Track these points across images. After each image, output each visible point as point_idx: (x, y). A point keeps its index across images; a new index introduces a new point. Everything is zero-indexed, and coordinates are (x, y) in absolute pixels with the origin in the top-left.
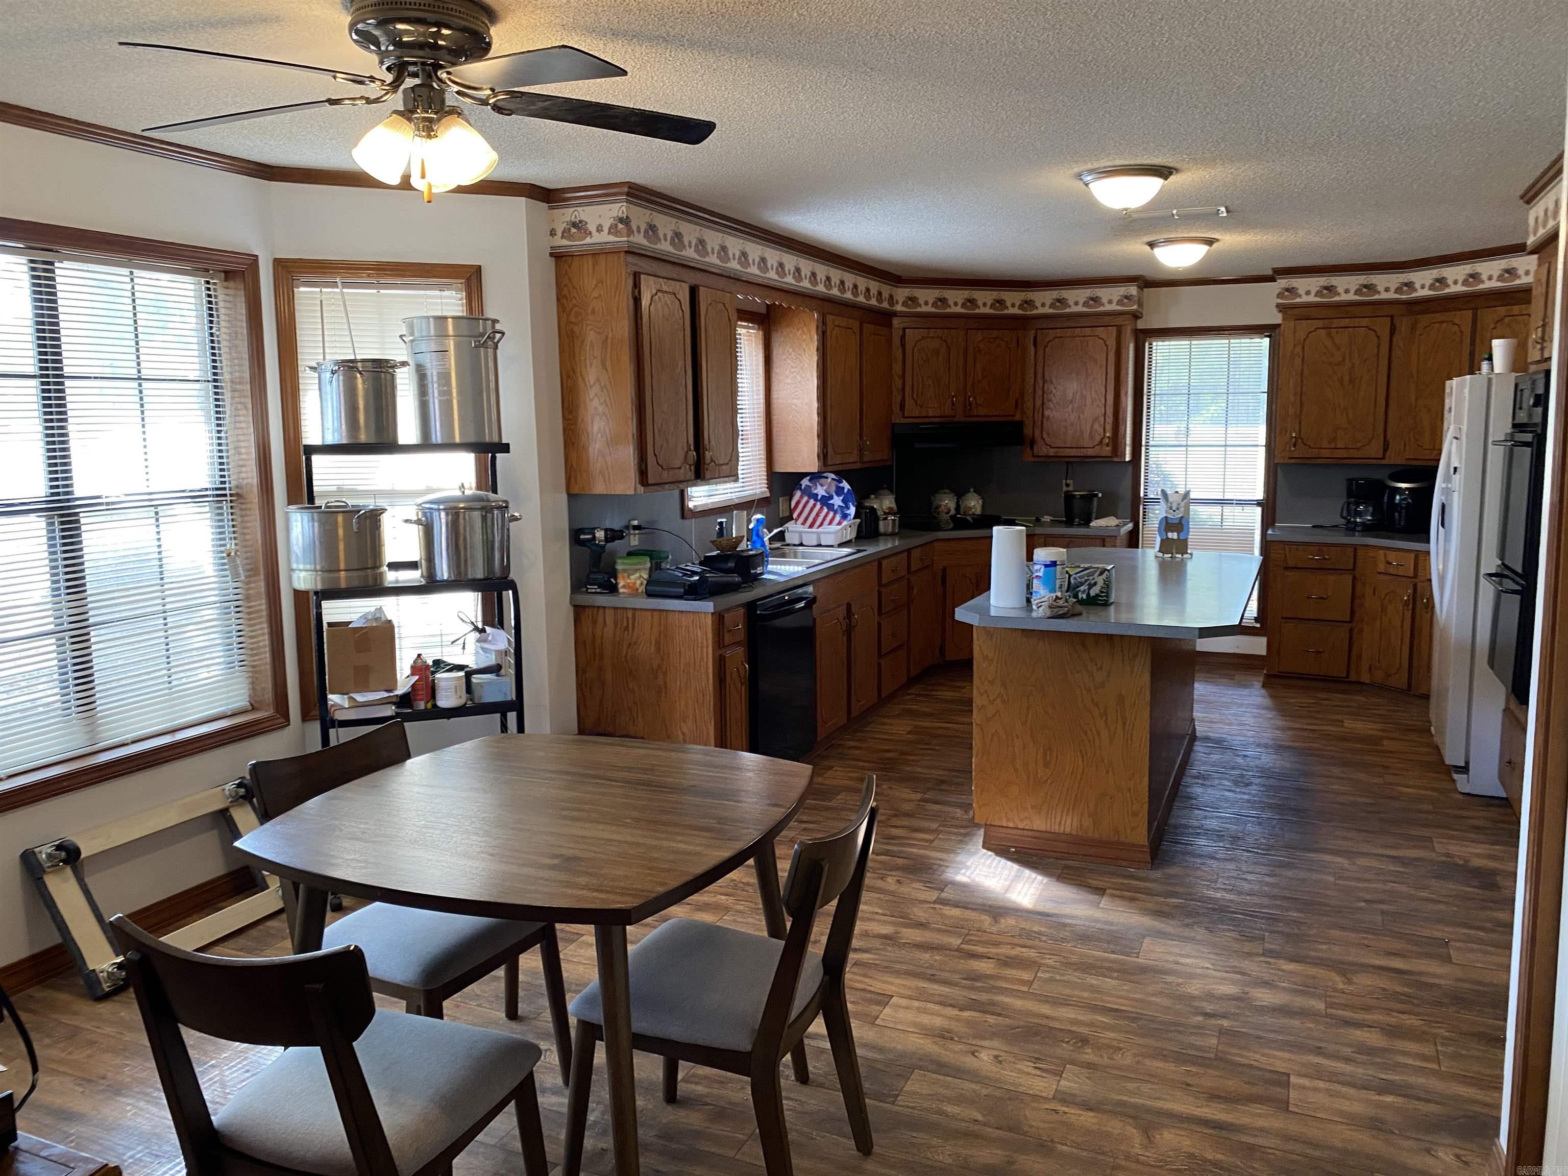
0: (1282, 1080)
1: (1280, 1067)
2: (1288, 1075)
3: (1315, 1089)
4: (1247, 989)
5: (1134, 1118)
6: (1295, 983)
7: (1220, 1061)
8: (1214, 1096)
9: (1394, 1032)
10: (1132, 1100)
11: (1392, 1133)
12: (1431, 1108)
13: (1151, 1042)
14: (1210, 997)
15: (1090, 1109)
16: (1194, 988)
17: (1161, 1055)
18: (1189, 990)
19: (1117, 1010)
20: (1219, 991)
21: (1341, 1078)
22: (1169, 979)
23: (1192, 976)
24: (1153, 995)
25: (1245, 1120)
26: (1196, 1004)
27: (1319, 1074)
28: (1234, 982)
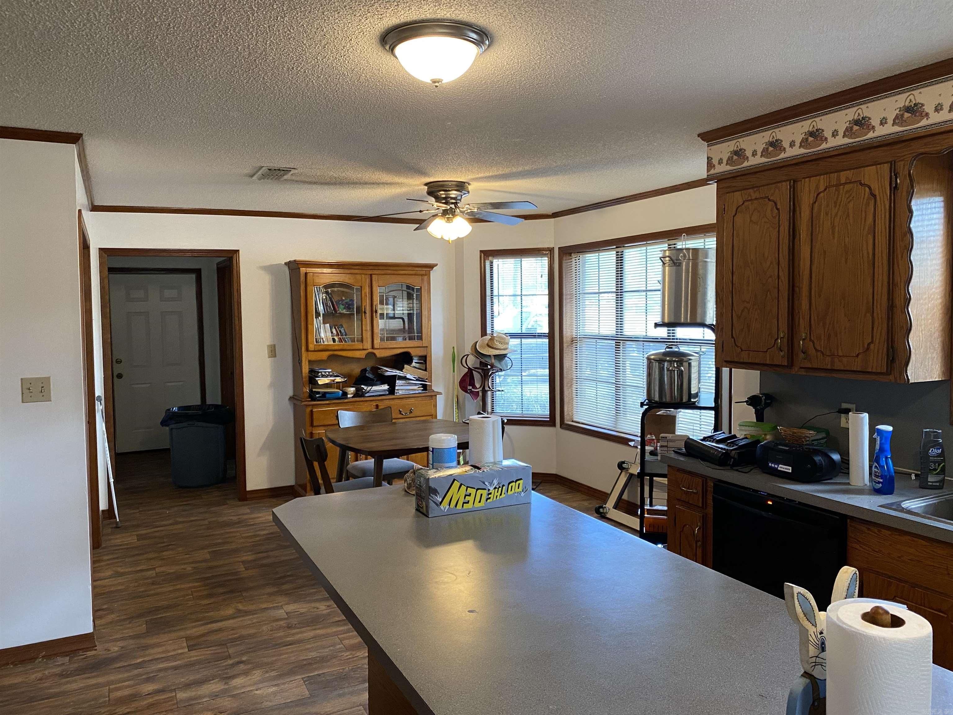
0: (191, 648)
1: (193, 653)
2: (189, 651)
3: (174, 650)
4: (226, 687)
5: (246, 612)
6: (199, 703)
7: (223, 644)
8: (220, 630)
9: (133, 697)
10: (251, 617)
11: (138, 648)
12: (118, 665)
13: (260, 639)
14: (246, 673)
15: (265, 608)
16: (257, 675)
17: (250, 636)
18: (258, 671)
19: (287, 645)
20: (242, 678)
21: (163, 660)
22: (273, 674)
23: (261, 682)
24: (276, 660)
25: (203, 628)
26: (249, 666)
27: (174, 658)
28: (235, 688)
